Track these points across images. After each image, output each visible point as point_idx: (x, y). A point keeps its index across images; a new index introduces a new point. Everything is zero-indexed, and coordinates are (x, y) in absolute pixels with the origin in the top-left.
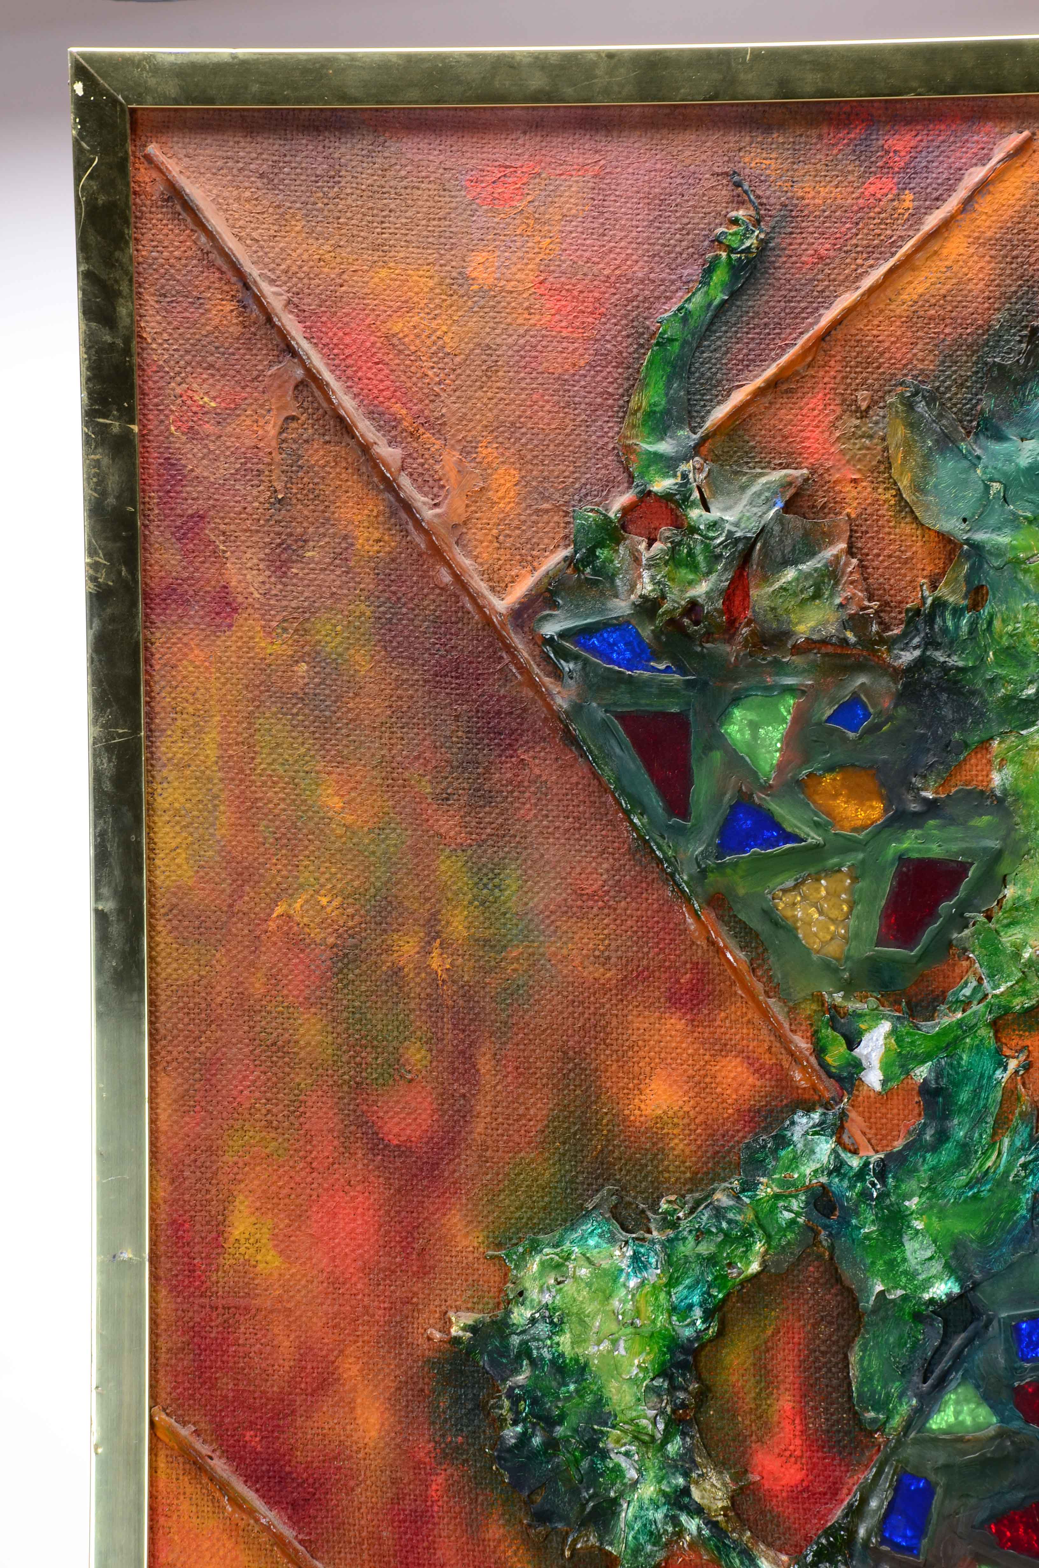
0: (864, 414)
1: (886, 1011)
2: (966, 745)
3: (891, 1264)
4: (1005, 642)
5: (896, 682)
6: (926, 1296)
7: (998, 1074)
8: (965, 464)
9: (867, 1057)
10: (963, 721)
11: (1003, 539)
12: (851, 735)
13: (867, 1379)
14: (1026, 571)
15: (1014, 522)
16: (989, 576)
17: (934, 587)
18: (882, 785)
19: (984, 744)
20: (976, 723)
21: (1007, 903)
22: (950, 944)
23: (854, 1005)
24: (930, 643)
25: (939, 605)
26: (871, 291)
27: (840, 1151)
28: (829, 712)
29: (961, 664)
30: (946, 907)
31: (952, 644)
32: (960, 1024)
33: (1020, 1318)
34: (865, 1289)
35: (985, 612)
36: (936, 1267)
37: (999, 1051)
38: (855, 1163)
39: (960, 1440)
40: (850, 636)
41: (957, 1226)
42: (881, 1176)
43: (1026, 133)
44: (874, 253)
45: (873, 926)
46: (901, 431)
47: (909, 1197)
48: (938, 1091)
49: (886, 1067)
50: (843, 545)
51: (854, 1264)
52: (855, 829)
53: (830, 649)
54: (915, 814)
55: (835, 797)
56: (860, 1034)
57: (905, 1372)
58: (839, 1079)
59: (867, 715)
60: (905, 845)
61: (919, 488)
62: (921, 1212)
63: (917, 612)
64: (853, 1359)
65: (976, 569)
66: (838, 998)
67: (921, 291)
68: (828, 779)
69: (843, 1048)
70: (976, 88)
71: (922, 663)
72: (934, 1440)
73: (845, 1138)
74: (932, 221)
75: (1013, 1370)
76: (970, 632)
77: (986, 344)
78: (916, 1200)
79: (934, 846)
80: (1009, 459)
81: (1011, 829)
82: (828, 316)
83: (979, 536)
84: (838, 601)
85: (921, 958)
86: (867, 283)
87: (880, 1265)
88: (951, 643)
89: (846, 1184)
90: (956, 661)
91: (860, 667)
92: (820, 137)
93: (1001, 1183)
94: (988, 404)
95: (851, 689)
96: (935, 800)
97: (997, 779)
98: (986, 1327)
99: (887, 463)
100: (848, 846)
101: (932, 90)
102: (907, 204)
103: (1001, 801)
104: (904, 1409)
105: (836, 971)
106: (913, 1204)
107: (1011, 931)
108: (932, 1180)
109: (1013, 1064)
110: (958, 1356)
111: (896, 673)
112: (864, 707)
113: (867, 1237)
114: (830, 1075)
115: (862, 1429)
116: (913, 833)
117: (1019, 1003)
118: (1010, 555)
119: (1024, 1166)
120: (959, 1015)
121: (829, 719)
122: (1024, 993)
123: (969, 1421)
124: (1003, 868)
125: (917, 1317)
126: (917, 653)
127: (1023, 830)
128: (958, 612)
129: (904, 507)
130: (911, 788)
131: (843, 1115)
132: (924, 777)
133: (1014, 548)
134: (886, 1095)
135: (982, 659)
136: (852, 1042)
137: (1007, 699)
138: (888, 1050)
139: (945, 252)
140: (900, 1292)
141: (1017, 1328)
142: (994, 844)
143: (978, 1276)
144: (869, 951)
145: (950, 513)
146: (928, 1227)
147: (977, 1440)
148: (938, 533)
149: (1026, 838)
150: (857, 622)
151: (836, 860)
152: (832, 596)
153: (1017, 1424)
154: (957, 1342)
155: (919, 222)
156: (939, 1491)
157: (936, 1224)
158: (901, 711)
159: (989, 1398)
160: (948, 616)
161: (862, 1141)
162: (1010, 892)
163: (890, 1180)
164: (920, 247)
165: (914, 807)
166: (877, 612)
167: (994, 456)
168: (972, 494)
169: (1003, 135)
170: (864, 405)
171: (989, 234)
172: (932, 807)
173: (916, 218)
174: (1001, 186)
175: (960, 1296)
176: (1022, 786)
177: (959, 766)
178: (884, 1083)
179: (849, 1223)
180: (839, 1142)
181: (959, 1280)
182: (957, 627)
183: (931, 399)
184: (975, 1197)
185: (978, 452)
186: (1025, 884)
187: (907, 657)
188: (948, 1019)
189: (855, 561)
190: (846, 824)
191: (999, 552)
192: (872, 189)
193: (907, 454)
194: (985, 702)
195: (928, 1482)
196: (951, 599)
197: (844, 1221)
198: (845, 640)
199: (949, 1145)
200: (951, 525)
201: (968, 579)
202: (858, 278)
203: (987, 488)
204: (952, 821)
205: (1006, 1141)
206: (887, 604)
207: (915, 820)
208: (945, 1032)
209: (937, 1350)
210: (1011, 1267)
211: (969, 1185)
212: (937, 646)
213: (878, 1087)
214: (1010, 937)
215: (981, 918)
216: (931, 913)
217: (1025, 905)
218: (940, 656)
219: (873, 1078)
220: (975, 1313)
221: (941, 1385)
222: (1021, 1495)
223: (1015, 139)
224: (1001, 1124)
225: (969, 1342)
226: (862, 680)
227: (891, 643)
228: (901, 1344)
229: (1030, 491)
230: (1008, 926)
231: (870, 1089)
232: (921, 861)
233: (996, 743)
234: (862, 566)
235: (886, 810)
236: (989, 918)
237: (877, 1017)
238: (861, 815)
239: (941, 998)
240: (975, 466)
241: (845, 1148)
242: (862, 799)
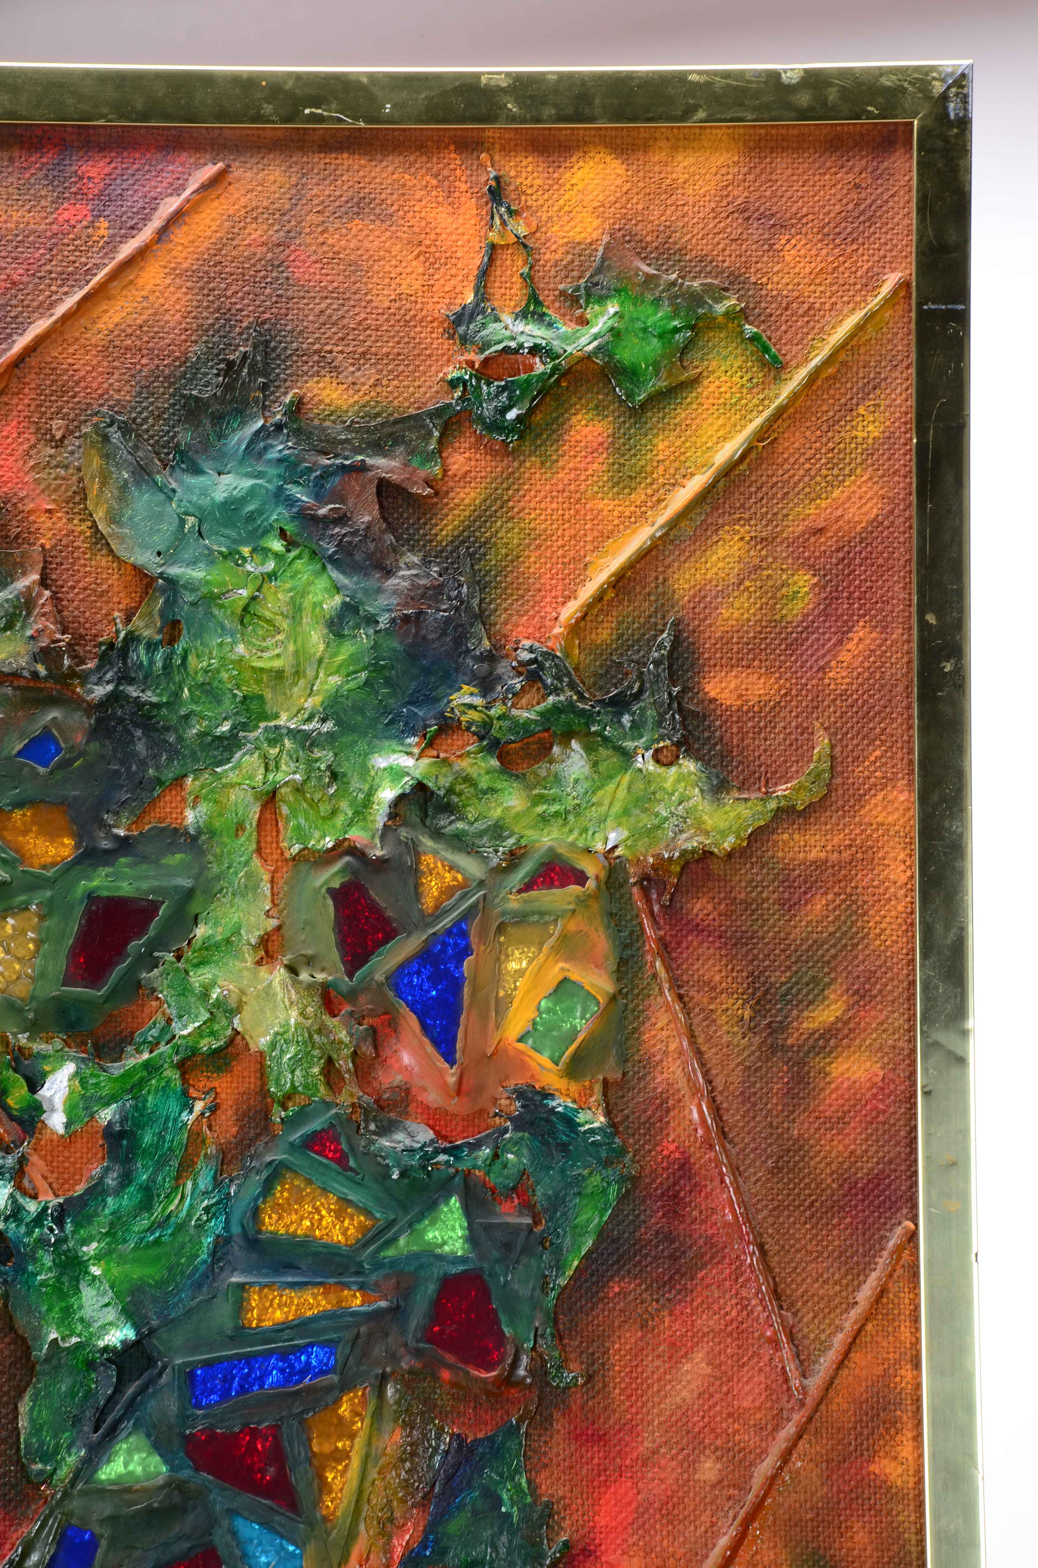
0: (59, 444)
1: (72, 1053)
2: (159, 782)
3: (68, 1312)
4: (200, 678)
5: (89, 717)
6: (101, 1344)
7: (184, 1116)
8: (161, 497)
9: (50, 1100)
10: (156, 757)
11: (197, 574)
12: (41, 770)
13: (36, 1429)
14: (222, 606)
15: (210, 558)
16: (183, 611)
17: (128, 620)
18: (73, 821)
19: (179, 781)
20: (170, 760)
21: (197, 943)
22: (139, 985)
23: (38, 1047)
24: (125, 678)
25: (132, 639)
26: (66, 318)
27: (18, 1196)
28: (19, 747)
29: (155, 699)
30: (136, 946)
31: (147, 680)
32: (146, 1065)
33: (194, 1366)
34: (38, 1337)
35: (179, 647)
36: (111, 1314)
37: (185, 1093)
38: (32, 1207)
39: (128, 1490)
40: (42, 670)
41: (137, 1272)
42: (59, 1221)
43: (220, 165)
44: (68, 279)
45: (59, 965)
46: (96, 462)
47: (85, 1242)
48: (122, 1134)
49: (71, 1110)
50: (36, 577)
51: (29, 1312)
52: (44, 867)
53: (23, 683)
54: (106, 851)
55: (25, 832)
56: (44, 1076)
57: (77, 1421)
58: (20, 1121)
59: (59, 750)
60: (95, 883)
61: (113, 519)
62: (98, 1258)
63: (111, 646)
64: (24, 1407)
65: (170, 604)
66: (23, 1039)
67: (117, 320)
68: (17, 814)
69: (24, 1091)
70: (168, 117)
71: (114, 698)
72: (102, 1492)
73: (26, 1183)
74: (126, 250)
75: (184, 1418)
76: (164, 668)
77: (183, 376)
78: (94, 1245)
79: (125, 884)
80: (204, 493)
81: (203, 868)
82: (21, 342)
83: (174, 571)
84: (29, 633)
85: (108, 998)
86: (60, 310)
87: (56, 1314)
88: (146, 677)
89: (23, 1229)
90: (150, 696)
91: (53, 701)
92: (11, 160)
93: (181, 1227)
94: (185, 437)
95: (42, 723)
96: (126, 838)
97: (190, 816)
98: (160, 1375)
99: (83, 493)
100: (36, 883)
101: (121, 117)
102: (102, 232)
103: (194, 839)
104: (72, 1459)
105: (20, 1011)
106: (92, 1248)
107: (200, 971)
108: (112, 1225)
109: (199, 1106)
110: (131, 1404)
111: (91, 708)
112: (57, 743)
113: (43, 1284)
114: (12, 1118)
115: (29, 1482)
116: (103, 871)
117: (206, 1044)
118: (204, 590)
119: (207, 1210)
120: (146, 1056)
121: (20, 754)
122: (212, 1033)
123: (139, 1469)
124: (194, 907)
125: (91, 1365)
126: (110, 688)
127: (215, 869)
128: (151, 647)
129: (99, 539)
130: (103, 825)
131: (22, 1161)
132: (117, 813)
133: (207, 583)
134: (71, 1137)
135: (177, 694)
136: (34, 1084)
137: (202, 735)
138: (71, 1093)
139: (141, 282)
140: (74, 1340)
141: (192, 1375)
142: (185, 882)
143: (155, 1323)
144: (54, 990)
145: (145, 546)
146: (105, 1273)
147: (145, 1490)
148: (134, 567)
149: (219, 877)
150: (47, 655)
151: (23, 898)
152: (23, 627)
153: (186, 1473)
154: (131, 1391)
155: (114, 250)
156: (103, 1543)
157: (115, 1271)
158: (94, 746)
159: (159, 1446)
160: (142, 650)
161: (42, 1185)
162: (201, 931)
163: (69, 1227)
164: (114, 276)
165: (105, 844)
166: (69, 644)
167: (189, 489)
168: (168, 528)
169: (198, 166)
170: (59, 435)
171: (185, 265)
172: (124, 845)
173: (111, 246)
174: (197, 218)
175: (136, 1343)
176: (217, 824)
177: (154, 802)
178: (67, 1126)
179: (25, 1270)
180: (19, 1187)
181: (136, 1327)
182: (152, 662)
183: (125, 429)
184: (157, 1242)
185: (174, 485)
186: (216, 924)
187: (100, 691)
188: (134, 1060)
189: (47, 593)
190: (36, 862)
191: (191, 587)
192: (66, 215)
193: (103, 484)
194: (180, 739)
195: (93, 1535)
196: (146, 633)
197: (20, 1269)
198: (35, 674)
199: (132, 1189)
200: (145, 558)
201: (162, 614)
202: (52, 305)
203: (182, 522)
204: (144, 859)
205: (189, 1185)
206: (82, 637)
207: (106, 857)
208: (128, 1074)
209: (110, 1399)
210: (189, 1313)
211: (150, 1229)
212: (131, 681)
213: (61, 1130)
214: (198, 978)
215: (170, 957)
216: (119, 951)
217: (217, 946)
218: (133, 691)
219: (57, 1121)
220: (151, 1361)
221: (112, 1434)
222: (186, 1545)
223: (210, 170)
224: (186, 1168)
225: (143, 1389)
226: (54, 714)
227: (84, 678)
228: (72, 1393)
229: (226, 526)
230: (197, 965)
231: (53, 1132)
232: (110, 899)
233: (189, 780)
234: (55, 598)
235: (77, 847)
236: (179, 958)
237: (61, 1058)
238: (52, 851)
239: (129, 1039)
240: (170, 499)
241: (25, 1193)
242: (53, 835)
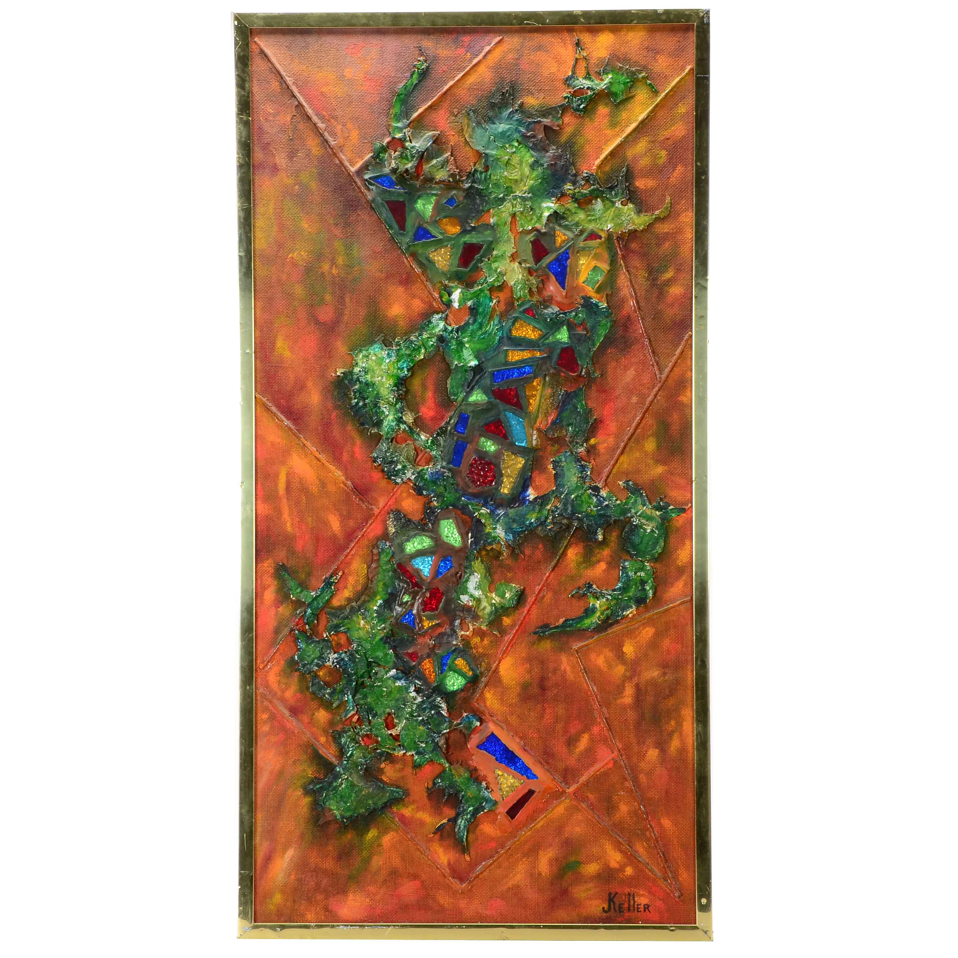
0: (456, 116)
1: (460, 286)
2: (483, 211)
3: (460, 357)
4: (495, 182)
5: (464, 192)
6: (469, 365)
7: (491, 304)
8: (484, 131)
9: (454, 299)
10: (482, 204)
11: (494, 152)
12: (451, 208)
13: (452, 388)
14: (500, 161)
15: (497, 148)
16: (489, 163)
17: (475, 165)
18: (460, 222)
19: (488, 211)
20: (486, 205)
21: (494, 256)
22: (478, 268)
23: (451, 284)
24: (474, 182)
25: (476, 171)
26: (458, 81)
27: (446, 325)
28: (445, 201)
29: (482, 188)
30: (477, 257)
31: (480, 182)
32: (480, 290)
33: (494, 371)
34: (452, 363)
35: (489, 173)
36: (471, 357)
37: (491, 297)
38: (450, 328)
39: (477, 404)
40: (451, 180)
41: (478, 346)
42: (457, 332)
43: (501, 37)
44: (459, 70)
45: (456, 262)
46: (466, 121)
47: (464, 338)
48: (474, 309)
49: (460, 302)
50: (450, 154)
51: (449, 356)
52: (452, 235)
53: (446, 183)
54: (469, 230)
55: (446, 225)
56: (452, 292)
57: (463, 385)
58: (446, 305)
59: (456, 202)
60: (466, 239)
61: (470, 137)
62: (468, 342)
63: (470, 173)
64: (449, 382)
65: (486, 161)
66: (447, 282)
67: (472, 81)
68: (445, 220)
69: (447, 296)
70: (487, 24)
71: (471, 187)
72: (470, 404)
73: (448, 321)
74: (475, 61)
75: (492, 385)
76: (485, 179)
77: (490, 96)
78: (467, 339)
79: (474, 240)
80: (496, 129)
81: (496, 235)
82: (446, 88)
83: (487, 152)
84: (448, 169)
85: (470, 271)
86: (457, 79)
87: (457, 357)
88: (480, 181)
89: (447, 334)
90: (481, 187)
91: (454, 188)
92: (444, 37)
93: (490, 334)
94: (491, 114)
95: (451, 194)
96: (474, 227)
97: (492, 220)
98: (485, 373)
99: (462, 130)
100: (450, 239)
101: (474, 25)
102: (468, 56)
103: (493, 227)
104: (462, 395)
105: (446, 274)
106: (466, 339)
107: (495, 264)
108: (471, 333)
109: (494, 301)
110: (477, 381)
111: (464, 190)
112: (455, 199)
113: (453, 349)
114: (444, 304)
115: (451, 401)
116: (468, 236)
117: (496, 284)
118: (496, 157)
119: (497, 329)
120: (480, 287)
121: (445, 203)
122: (498, 281)
123: (480, 399)
124: (493, 246)
125: (466, 371)
126: (470, 184)
127: (499, 235)
128: (481, 173)
129: (467, 142)
130: (468, 223)
131: (447, 315)
132: (471, 220)
133: (497, 155)
134: (460, 309)
135: (488, 186)
136: (450, 295)
137: (495, 198)
138: (460, 297)
139: (479, 70)
140: (462, 364)
141: (494, 374)
142: (491, 239)
143: (483, 360)
144: (455, 269)
145: (479, 145)
146: (470, 346)
147: (481, 404)
148: (476, 151)
149: (499, 238)
150: (453, 175)
151: (446, 243)
152: (446, 168)
153: (492, 400)
154: (477, 378)
155: (472, 61)
156: (471, 417)
157: (472, 346)
158: (465, 201)
159: (485, 392)
160: (478, 174)
161: (452, 322)
162: (495, 253)
163: (460, 334)
164: (471, 69)
165: (469, 228)
166: (459, 172)
167: (491, 128)
168: (486, 139)
169: (495, 37)
170: (456, 114)
171: (491, 65)
172: (474, 228)
173: (471, 60)
174: (494, 52)
175: (478, 365)
176: (499, 223)
177: (482, 216)
178: (459, 306)
179: (448, 345)
180: (446, 323)
181: (478, 361)
182: (481, 177)
183: (474, 112)
184: (484, 338)
185: (487, 127)
186: (499, 251)
187: (467, 185)
188: (477, 288)
189: (453, 158)
190: (450, 233)
191: (492, 156)
192: (459, 52)
193: (468, 127)
194: (489, 199)
195: (468, 415)
196: (480, 169)
197: (447, 345)
198: (449, 181)
199: (476, 324)
200: (480, 148)
201: (484, 163)
202: (455, 77)
203: (490, 138)
204: (479, 232)
205: (492, 322)
206: (462, 170)
207: (469, 232)
208: (475, 292)
209: (472, 380)
210: (492, 357)
211: (482, 335)
212: (475, 183)
213: (457, 308)
214: (494, 265)
215: (486, 260)
216: (472, 258)
217: (499, 257)
218: (476, 185)
219: (456, 305)
220: (482, 370)
221: (472, 389)
222: (493, 418)
223: (498, 38)
224: (491, 318)
225: (480, 377)
226: (454, 192)
227: (463, 182)
228: (461, 378)
229: (502, 139)
230: (494, 262)
231: (455, 308)
232: (470, 243)
233: (491, 210)
234: (455, 159)
235: (461, 229)
236: (489, 260)
237: (457, 288)
238: (454, 230)
239: (475, 282)
240: (486, 131)
241: (448, 324)
242: (454, 226)
